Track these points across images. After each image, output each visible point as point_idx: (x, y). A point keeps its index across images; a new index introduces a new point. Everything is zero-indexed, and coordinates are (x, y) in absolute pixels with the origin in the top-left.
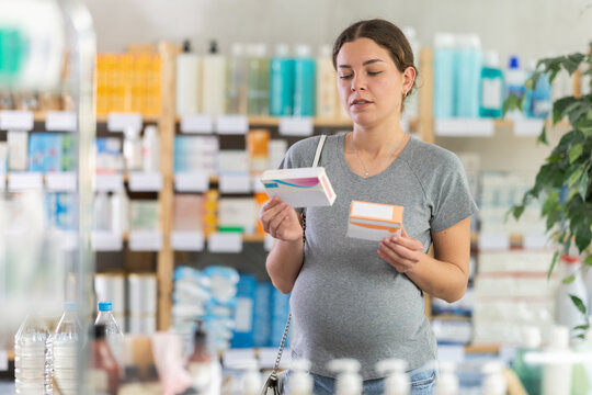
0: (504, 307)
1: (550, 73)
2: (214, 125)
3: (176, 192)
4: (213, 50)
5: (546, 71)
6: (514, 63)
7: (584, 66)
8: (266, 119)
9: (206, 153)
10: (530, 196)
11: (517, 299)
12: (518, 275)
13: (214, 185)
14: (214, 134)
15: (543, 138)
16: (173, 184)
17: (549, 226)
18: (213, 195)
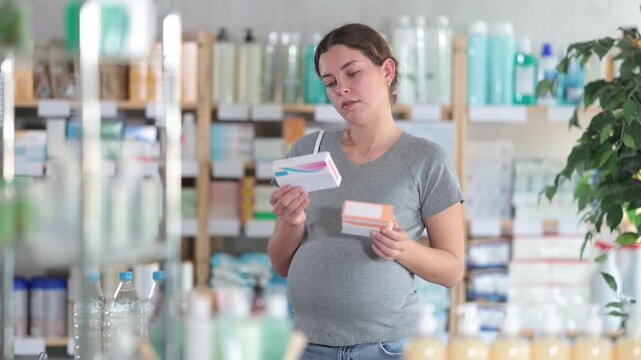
0: (539, 293)
1: (581, 57)
2: (250, 112)
3: (213, 179)
4: (249, 38)
5: (577, 56)
6: (547, 51)
7: (615, 51)
8: (301, 106)
9: (242, 141)
10: (562, 177)
11: (552, 285)
12: (552, 260)
13: (250, 172)
14: (249, 122)
15: (574, 122)
16: (211, 171)
17: (582, 207)
18: (250, 182)
